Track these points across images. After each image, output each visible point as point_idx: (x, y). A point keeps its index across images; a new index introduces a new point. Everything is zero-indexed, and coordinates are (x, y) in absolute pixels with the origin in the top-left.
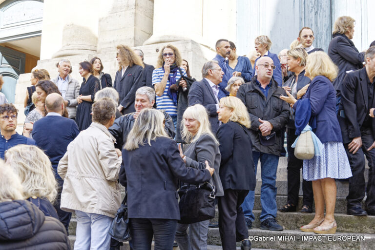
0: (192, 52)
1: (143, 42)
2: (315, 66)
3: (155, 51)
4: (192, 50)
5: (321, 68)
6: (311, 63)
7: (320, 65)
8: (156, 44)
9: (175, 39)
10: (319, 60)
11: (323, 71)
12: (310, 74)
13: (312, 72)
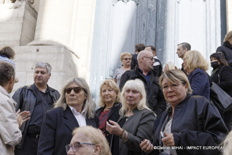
0: (64, 54)
1: (27, 43)
2: (193, 61)
3: (36, 50)
4: (64, 53)
5: (198, 61)
6: (189, 58)
7: (197, 60)
8: (37, 46)
9: (52, 44)
10: (195, 56)
11: (200, 64)
12: (189, 67)
13: (191, 65)
